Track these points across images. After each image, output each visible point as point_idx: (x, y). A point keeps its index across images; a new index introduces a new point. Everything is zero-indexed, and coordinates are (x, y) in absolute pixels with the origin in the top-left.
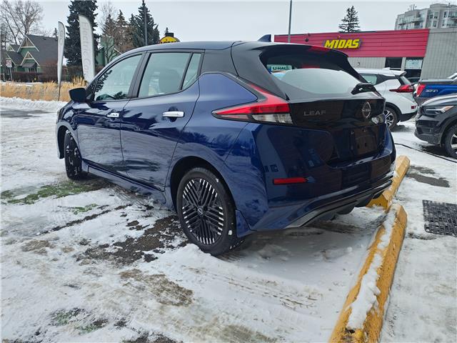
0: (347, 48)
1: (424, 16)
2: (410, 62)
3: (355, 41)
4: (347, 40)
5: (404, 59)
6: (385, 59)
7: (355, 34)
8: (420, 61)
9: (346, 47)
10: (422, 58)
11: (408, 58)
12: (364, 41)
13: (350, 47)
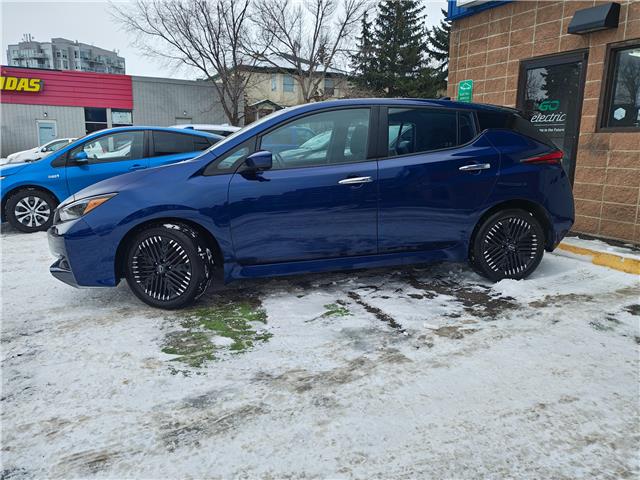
0: (22, 90)
1: (49, 53)
2: (117, 114)
3: (32, 81)
4: (19, 79)
5: (109, 111)
6: (82, 110)
7: (24, 70)
8: (129, 115)
9: (19, 89)
10: (130, 111)
11: (113, 110)
12: (46, 82)
13: (27, 89)
